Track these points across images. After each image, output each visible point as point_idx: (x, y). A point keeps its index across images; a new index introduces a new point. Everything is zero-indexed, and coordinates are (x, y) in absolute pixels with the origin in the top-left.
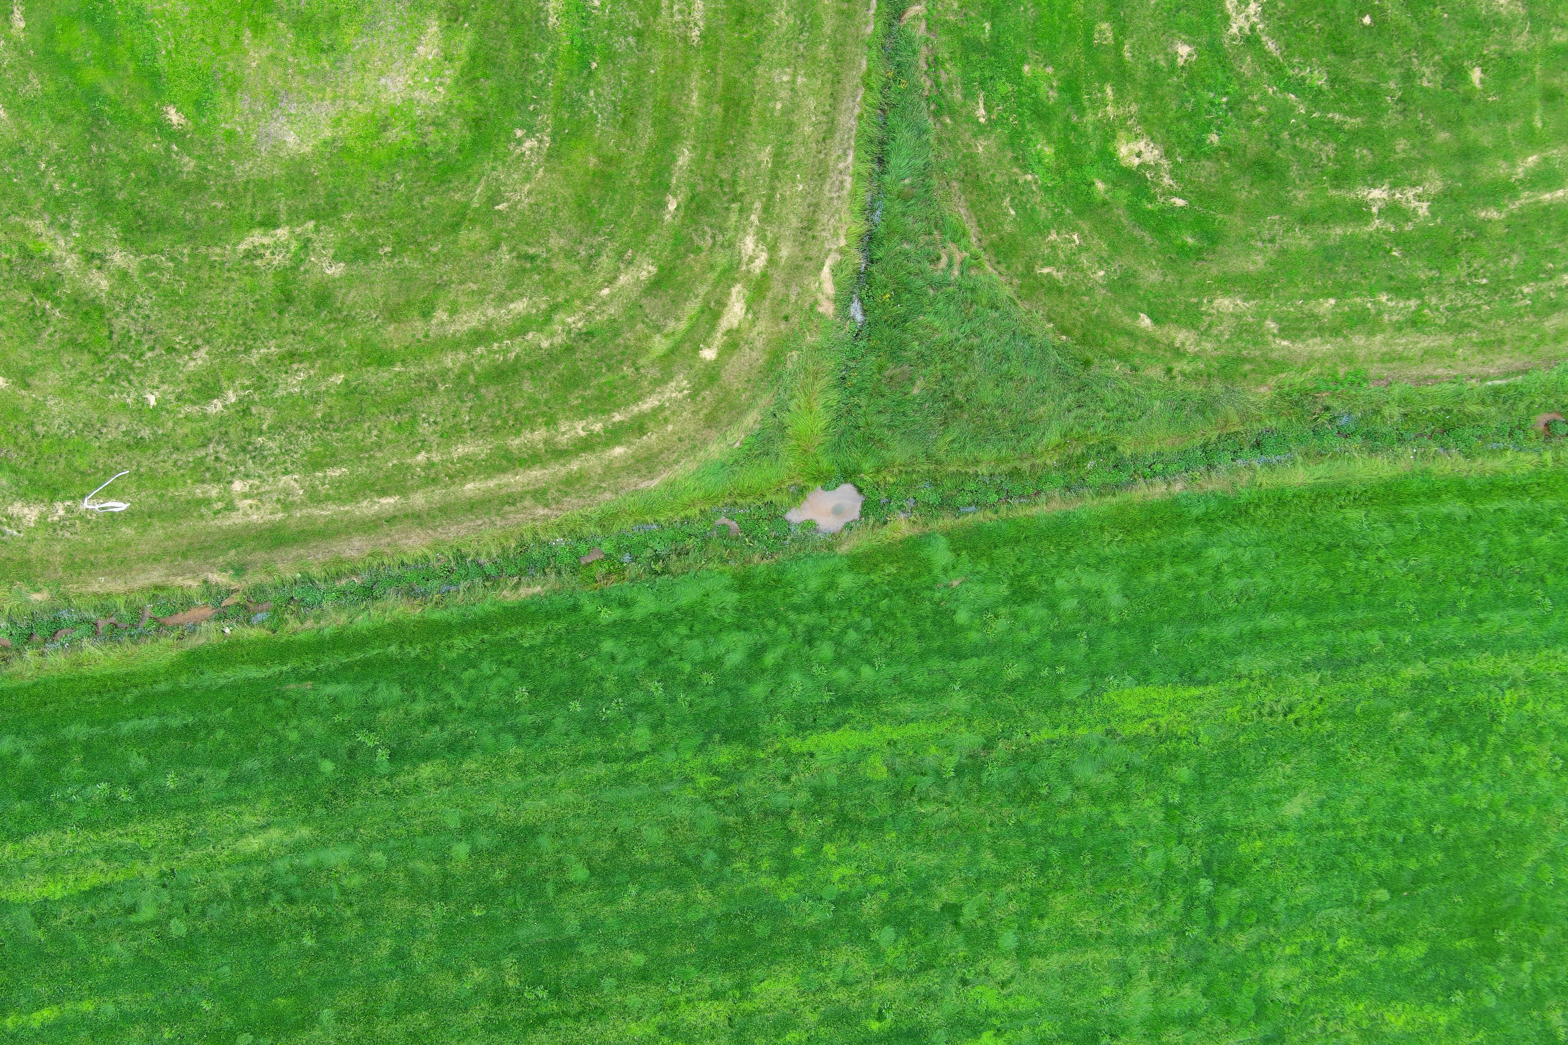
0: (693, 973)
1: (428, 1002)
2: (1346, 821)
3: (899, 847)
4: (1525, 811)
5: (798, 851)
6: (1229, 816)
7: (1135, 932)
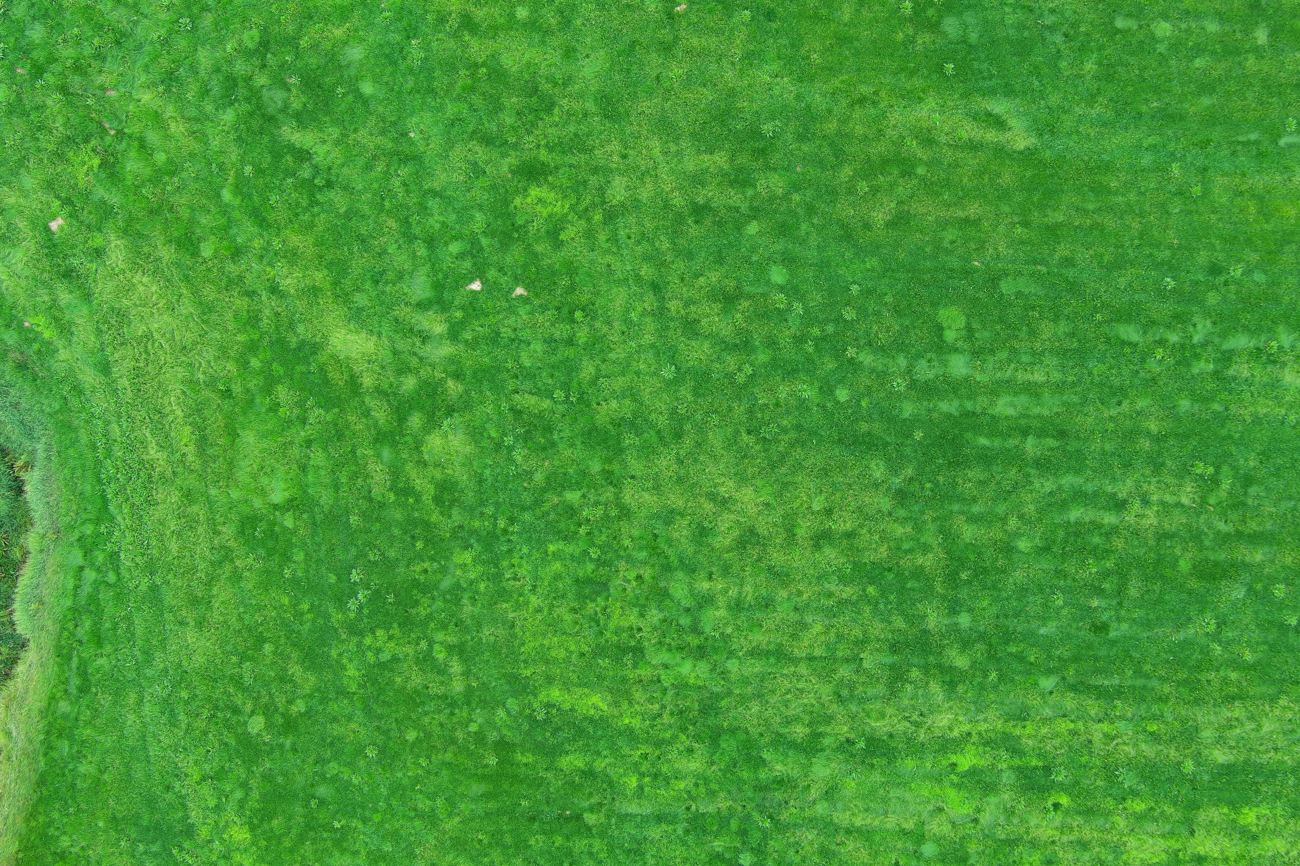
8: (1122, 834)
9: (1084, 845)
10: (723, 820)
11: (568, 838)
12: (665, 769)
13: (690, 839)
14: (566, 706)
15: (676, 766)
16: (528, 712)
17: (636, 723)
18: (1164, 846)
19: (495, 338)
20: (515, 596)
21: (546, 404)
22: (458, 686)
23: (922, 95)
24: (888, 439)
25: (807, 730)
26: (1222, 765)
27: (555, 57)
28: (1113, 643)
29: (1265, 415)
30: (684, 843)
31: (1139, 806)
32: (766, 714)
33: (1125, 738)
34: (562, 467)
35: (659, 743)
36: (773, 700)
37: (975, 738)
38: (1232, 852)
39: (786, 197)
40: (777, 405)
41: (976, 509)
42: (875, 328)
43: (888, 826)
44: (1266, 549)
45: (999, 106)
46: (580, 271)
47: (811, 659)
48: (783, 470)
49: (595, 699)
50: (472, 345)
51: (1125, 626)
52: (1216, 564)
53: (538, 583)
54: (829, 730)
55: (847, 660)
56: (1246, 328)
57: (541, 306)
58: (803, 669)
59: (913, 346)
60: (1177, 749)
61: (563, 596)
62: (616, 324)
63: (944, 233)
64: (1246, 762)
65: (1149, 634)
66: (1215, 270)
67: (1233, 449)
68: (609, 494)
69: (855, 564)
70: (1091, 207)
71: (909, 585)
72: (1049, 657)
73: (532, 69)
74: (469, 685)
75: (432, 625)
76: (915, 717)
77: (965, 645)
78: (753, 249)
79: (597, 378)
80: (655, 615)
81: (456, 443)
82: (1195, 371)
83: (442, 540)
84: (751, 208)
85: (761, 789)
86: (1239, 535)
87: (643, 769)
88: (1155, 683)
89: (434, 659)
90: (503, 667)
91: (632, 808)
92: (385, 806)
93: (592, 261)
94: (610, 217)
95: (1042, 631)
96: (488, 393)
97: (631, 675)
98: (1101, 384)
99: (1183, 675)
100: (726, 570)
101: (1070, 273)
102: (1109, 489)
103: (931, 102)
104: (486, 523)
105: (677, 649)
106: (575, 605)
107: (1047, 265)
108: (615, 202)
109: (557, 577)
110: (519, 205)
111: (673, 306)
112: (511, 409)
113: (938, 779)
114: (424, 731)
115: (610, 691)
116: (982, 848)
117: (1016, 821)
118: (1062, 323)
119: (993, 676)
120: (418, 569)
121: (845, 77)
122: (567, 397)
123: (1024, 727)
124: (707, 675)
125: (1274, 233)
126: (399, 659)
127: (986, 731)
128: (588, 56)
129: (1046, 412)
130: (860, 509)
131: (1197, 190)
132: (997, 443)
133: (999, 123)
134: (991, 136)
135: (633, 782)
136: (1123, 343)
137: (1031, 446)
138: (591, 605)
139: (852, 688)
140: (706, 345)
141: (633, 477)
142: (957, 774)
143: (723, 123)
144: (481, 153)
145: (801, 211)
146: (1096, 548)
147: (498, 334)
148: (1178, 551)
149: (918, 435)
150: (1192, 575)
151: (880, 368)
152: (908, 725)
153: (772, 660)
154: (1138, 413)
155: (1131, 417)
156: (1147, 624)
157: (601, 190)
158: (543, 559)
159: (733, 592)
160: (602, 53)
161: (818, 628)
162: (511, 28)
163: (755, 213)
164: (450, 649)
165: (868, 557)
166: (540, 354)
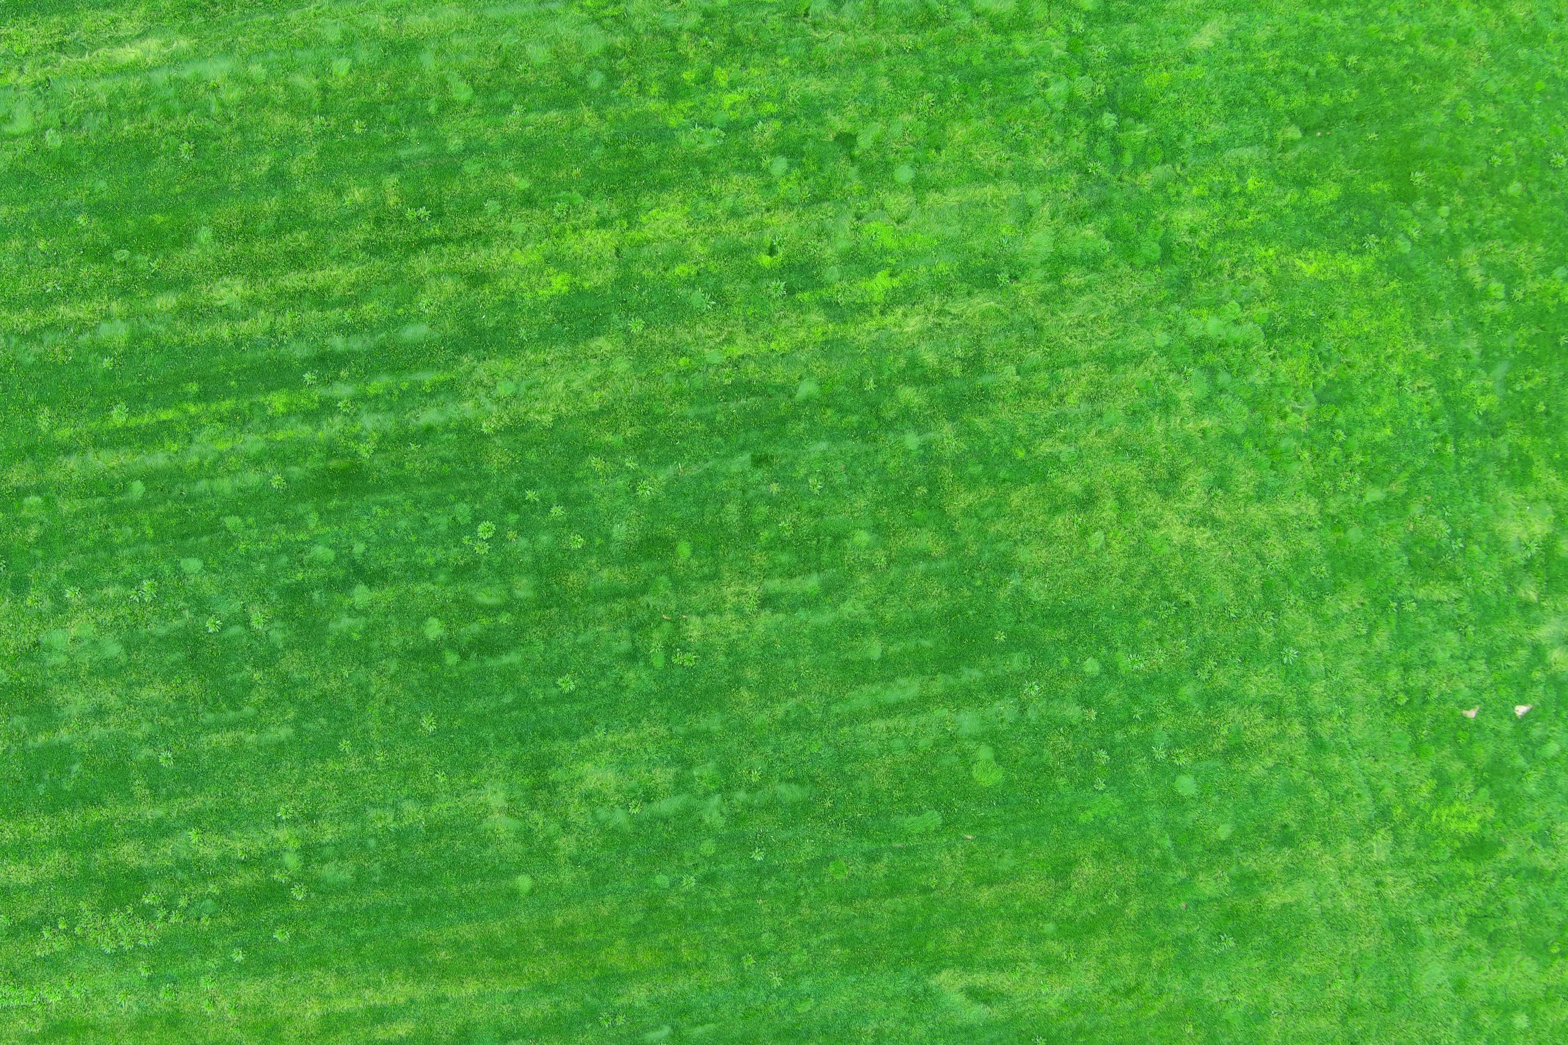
0: (579, 199)
1: (307, 223)
2: (1256, 55)
3: (792, 73)
4: (1445, 46)
5: (689, 76)
6: (1135, 46)
7: (1035, 168)
8: (694, 234)
9: (734, 214)
10: (1142, 160)
11: (1314, 104)
12: (1217, 206)
13: (1175, 131)
14: (1341, 255)
15: (1205, 212)
16: (1384, 241)
17: (1259, 251)
18: (646, 230)
19: (1492, 655)
20: (1419, 369)
21: (1421, 593)
22: (1470, 255)
23: (1065, 1010)
24: (1033, 626)
25: (1065, 282)
26: (599, 335)
27: (1473, 979)
28: (743, 448)
29: (627, 731)
30: (1182, 126)
31: (681, 270)
32: (1113, 290)
33: (712, 344)
34: (1392, 526)
35: (1229, 234)
36: (1108, 310)
37: (875, 311)
38: (571, 239)
39: (1193, 873)
40: (1160, 640)
41: (922, 566)
42: (1069, 746)
43: (953, 191)
44: (599, 583)
45: (976, 1013)
46: (1407, 748)
47: (1075, 363)
48: (1143, 569)
49: (1310, 270)
50: (1515, 644)
51: (735, 468)
52: (649, 557)
53: (1396, 389)
54: (1041, 288)
55: (1035, 369)
56: (666, 821)
57: (1445, 702)
58: (1081, 350)
59: (1024, 734)
60: (653, 343)
61: (1365, 380)
62: (1359, 698)
63: (1013, 863)
64: (575, 343)
65: (707, 466)
66: (709, 879)
67: (655, 688)
68: (1334, 506)
69: (1045, 479)
70: (857, 921)
71: (981, 467)
72: (811, 418)
73: (1499, 961)
74: (1456, 258)
75: (1509, 318)
76: (947, 321)
77: (906, 414)
78: (1219, 809)
79: (1369, 634)
80: (1259, 378)
81: (1519, 530)
82: (711, 765)
83: (1513, 417)
84: (1229, 853)
85: (1104, 202)
86: (631, 594)
87: (1242, 201)
88: (690, 412)
89: (1501, 279)
90: (1421, 286)
91: (1247, 153)
92: (1533, 101)
93: (1398, 762)
94: (1384, 814)
95: (823, 445)
96: (1488, 593)
97: (1274, 305)
98: (810, 729)
99: (661, 427)
100: (1187, 445)
101: (867, 845)
102: (781, 617)
103: (1053, 1004)
104: (1467, 445)
105: (1227, 345)
106: (1350, 372)
107: (893, 850)
108: (1382, 832)
109: (1376, 400)
110: (1488, 809)
111: (1297, 729)
112: (1459, 580)
113: (908, 254)
114: (1500, 195)
115: (1295, 284)
116: (845, 187)
117: (815, 226)
118: (865, 791)
119: (870, 385)
120: (1538, 379)
121: (1151, 1013)
122: (1400, 604)
123: (824, 334)
124: (1189, 322)
125: (656, 931)
126: (1541, 272)
127: (865, 321)
128: (1439, 986)
129: (865, 688)
130: (1050, 542)
131: (749, 962)
132: (911, 645)
133: (973, 994)
134: (980, 979)
135: (1251, 184)
136: (795, 780)
137: (874, 649)
138: (1331, 376)
139: (1022, 339)
140: (1252, 692)
141: (1310, 529)
142: (888, 265)
143: (1275, 939)
144: (1541, 858)
145: (1173, 858)
146: (783, 549)
147: (1488, 662)
148: (694, 563)
149: (1001, 637)
150: (674, 540)
151: (1056, 703)
152: (953, 311)
153: (1119, 353)
154: (765, 706)
155: (771, 699)
156: (711, 475)
157: (1398, 841)
158: (1396, 417)
159: (1175, 421)
160: (1424, 992)
161: (1071, 399)
162: (1530, 1002)
163: (1224, 848)
164: (1484, 295)
165: (1030, 490)
166: (1437, 648)
